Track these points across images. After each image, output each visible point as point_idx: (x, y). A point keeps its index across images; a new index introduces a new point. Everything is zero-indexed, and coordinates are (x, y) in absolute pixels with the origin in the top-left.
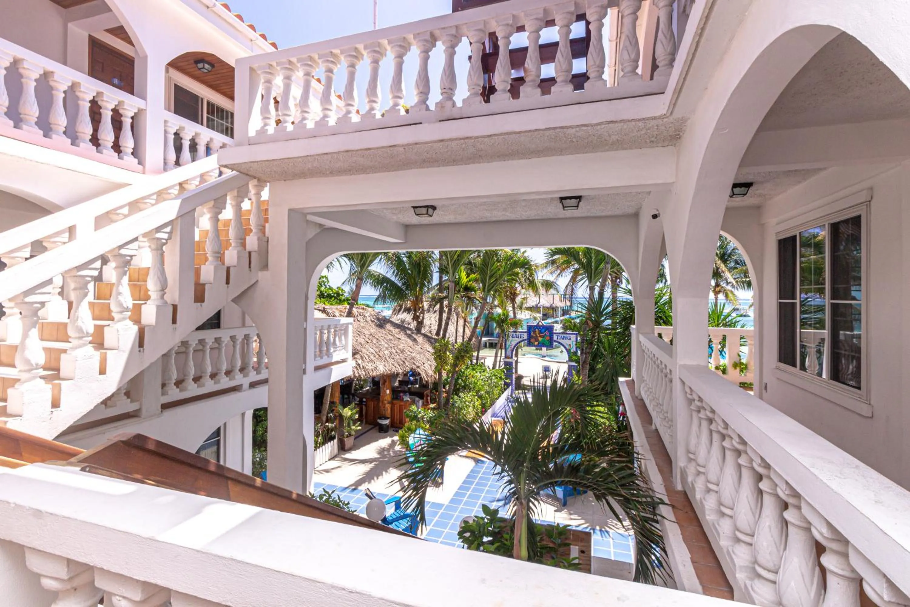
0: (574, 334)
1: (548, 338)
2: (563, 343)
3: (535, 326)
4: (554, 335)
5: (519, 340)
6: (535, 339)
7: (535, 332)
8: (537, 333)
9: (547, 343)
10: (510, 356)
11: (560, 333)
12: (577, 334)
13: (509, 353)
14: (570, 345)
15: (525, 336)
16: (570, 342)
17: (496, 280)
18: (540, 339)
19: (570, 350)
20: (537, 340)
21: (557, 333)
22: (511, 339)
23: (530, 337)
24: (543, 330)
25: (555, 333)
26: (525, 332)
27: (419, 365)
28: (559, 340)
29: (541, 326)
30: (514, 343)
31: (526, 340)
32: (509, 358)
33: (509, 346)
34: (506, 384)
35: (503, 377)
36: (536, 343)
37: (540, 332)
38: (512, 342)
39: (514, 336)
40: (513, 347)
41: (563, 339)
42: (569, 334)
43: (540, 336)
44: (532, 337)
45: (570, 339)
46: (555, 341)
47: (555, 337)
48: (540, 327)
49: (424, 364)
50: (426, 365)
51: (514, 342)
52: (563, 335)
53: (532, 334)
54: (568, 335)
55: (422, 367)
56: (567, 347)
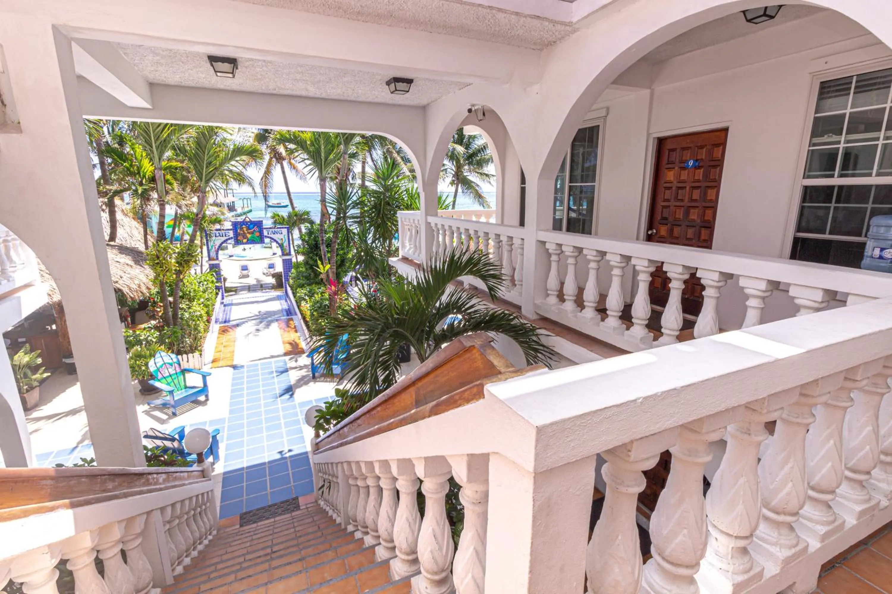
0: (285, 228)
1: (258, 234)
2: (275, 238)
3: (241, 222)
4: (264, 230)
5: (224, 238)
6: (243, 237)
7: (241, 229)
8: (245, 229)
9: (258, 239)
10: (215, 258)
11: (270, 228)
12: (288, 228)
13: (213, 254)
14: (282, 239)
15: (231, 234)
16: (281, 236)
17: (215, 168)
18: (249, 236)
19: (282, 244)
20: (245, 237)
21: (267, 228)
22: (214, 238)
23: (236, 235)
24: (251, 226)
25: (265, 228)
26: (231, 230)
27: (118, 280)
28: (269, 235)
29: (249, 222)
30: (218, 243)
31: (232, 238)
32: (214, 260)
33: (212, 247)
34: (218, 288)
35: (215, 281)
36: (245, 241)
37: (248, 228)
38: (216, 242)
39: (217, 235)
40: (217, 247)
41: (274, 234)
42: (280, 228)
43: (248, 233)
44: (239, 234)
45: (282, 233)
46: (266, 237)
47: (265, 233)
48: (247, 222)
49: (121, 277)
50: (125, 278)
51: (218, 241)
52: (273, 230)
53: (239, 231)
54: (279, 230)
55: (121, 282)
56: (280, 242)
